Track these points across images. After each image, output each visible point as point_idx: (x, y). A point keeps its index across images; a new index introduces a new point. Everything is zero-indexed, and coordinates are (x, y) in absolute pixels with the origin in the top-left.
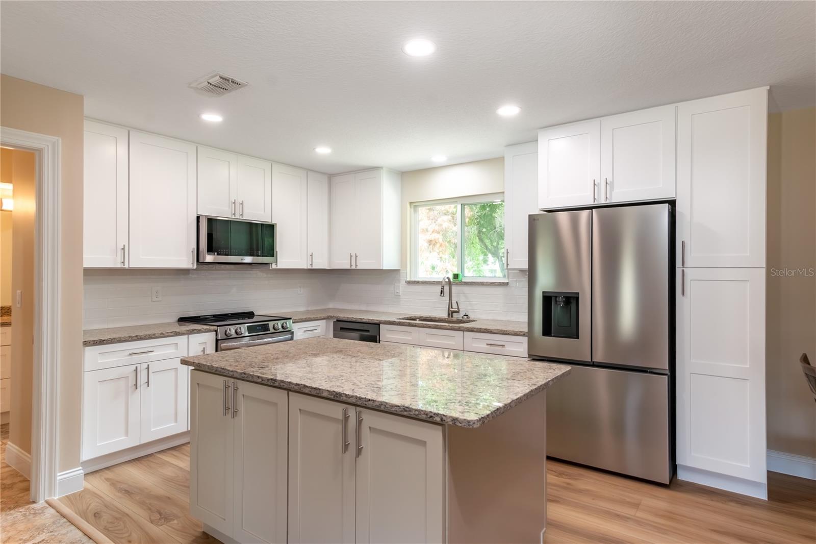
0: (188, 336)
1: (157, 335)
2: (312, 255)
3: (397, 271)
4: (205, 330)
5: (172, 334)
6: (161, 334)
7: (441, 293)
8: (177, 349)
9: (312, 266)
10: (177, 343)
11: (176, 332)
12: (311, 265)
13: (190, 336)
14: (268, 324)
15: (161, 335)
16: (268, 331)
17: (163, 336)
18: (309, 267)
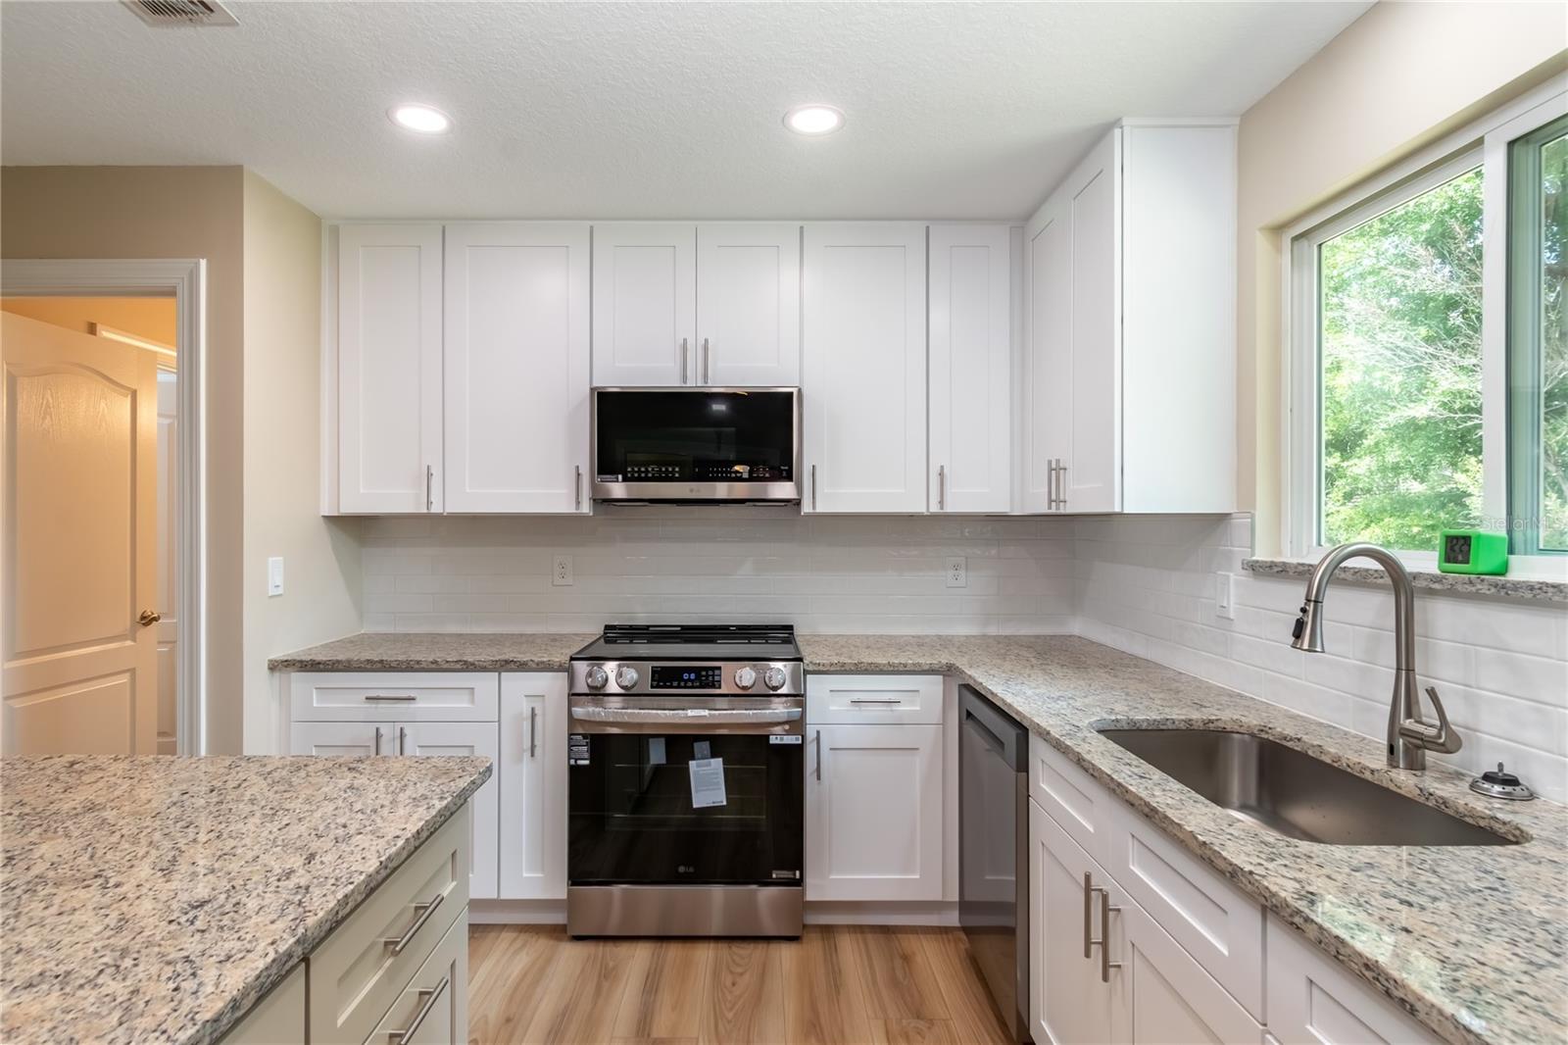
0: (500, 675)
1: (424, 665)
2: (941, 474)
3: (1222, 518)
4: (538, 664)
5: (458, 666)
6: (432, 663)
7: (1298, 633)
8: (472, 701)
9: (942, 508)
10: (473, 689)
11: (466, 662)
12: (941, 502)
13: (503, 674)
14: (719, 668)
15: (434, 666)
16: (713, 686)
17: (435, 667)
18: (934, 509)
